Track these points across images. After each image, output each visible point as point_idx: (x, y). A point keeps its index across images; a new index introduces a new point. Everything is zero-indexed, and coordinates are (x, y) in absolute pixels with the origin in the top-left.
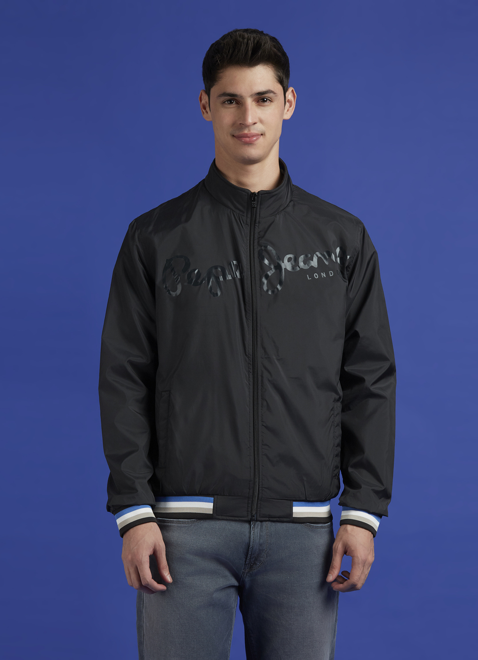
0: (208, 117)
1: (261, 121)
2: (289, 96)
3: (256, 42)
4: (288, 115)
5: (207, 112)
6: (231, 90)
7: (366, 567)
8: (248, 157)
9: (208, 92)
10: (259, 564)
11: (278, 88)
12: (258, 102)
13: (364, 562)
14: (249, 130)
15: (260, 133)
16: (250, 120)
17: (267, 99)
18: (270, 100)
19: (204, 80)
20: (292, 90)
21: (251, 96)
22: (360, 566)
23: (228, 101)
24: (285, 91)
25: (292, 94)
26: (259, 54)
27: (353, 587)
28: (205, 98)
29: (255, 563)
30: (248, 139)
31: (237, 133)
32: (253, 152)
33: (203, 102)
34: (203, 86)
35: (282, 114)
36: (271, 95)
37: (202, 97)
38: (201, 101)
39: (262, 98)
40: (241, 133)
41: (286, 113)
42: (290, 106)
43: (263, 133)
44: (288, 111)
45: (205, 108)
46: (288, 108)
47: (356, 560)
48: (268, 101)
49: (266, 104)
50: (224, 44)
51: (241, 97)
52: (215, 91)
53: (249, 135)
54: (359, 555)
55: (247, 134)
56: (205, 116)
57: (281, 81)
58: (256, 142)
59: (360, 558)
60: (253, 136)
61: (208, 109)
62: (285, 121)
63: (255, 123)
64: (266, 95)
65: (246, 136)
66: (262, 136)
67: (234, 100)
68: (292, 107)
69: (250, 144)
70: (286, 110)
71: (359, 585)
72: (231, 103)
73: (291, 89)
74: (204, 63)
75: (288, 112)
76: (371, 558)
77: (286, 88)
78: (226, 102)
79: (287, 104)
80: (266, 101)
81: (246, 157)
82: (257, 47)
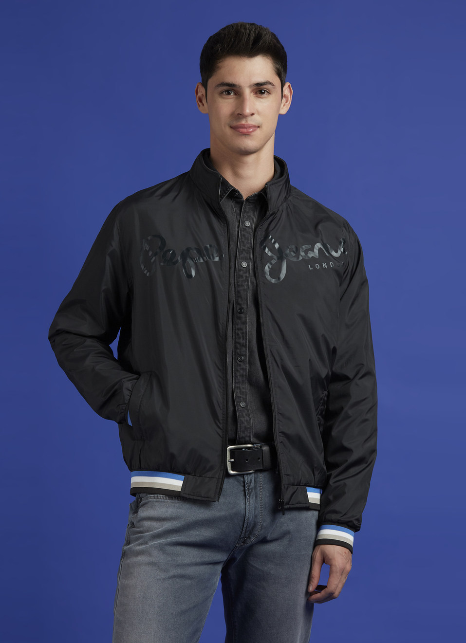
0: (204, 109)
1: (259, 113)
2: (286, 91)
3: (257, 32)
4: (284, 110)
5: (203, 105)
6: (229, 80)
7: (344, 576)
8: (245, 148)
9: (205, 84)
10: (252, 537)
11: (276, 81)
12: (256, 93)
13: (343, 571)
14: (247, 121)
15: (257, 125)
16: (248, 111)
17: (264, 91)
18: (267, 92)
19: (201, 72)
20: (289, 86)
21: (250, 86)
22: (338, 574)
23: (226, 91)
24: (283, 86)
25: (289, 90)
26: (260, 44)
27: (330, 597)
28: (202, 91)
29: (249, 537)
30: (245, 130)
31: (235, 123)
32: (249, 143)
33: (199, 94)
34: (200, 79)
35: (279, 108)
36: (269, 87)
37: (198, 90)
38: (197, 94)
39: (260, 89)
40: (238, 123)
41: (283, 108)
42: (287, 102)
43: (259, 125)
44: (284, 105)
45: (201, 101)
46: (284, 103)
47: (334, 568)
48: (266, 93)
49: (264, 96)
50: (225, 35)
51: (240, 87)
52: (212, 82)
53: (246, 126)
54: (337, 564)
55: (244, 125)
56: (201, 108)
57: (279, 74)
58: (253, 134)
59: (338, 566)
60: (250, 127)
61: (204, 101)
62: (280, 116)
63: (253, 114)
64: (265, 86)
65: (243, 127)
66: (258, 129)
67: (232, 89)
68: (288, 102)
69: (247, 134)
70: (282, 105)
71: (336, 593)
72: (229, 94)
73: (287, 84)
74: (202, 55)
75: (284, 107)
76: (349, 567)
77: (283, 82)
78: (224, 93)
79: (284, 100)
80: (264, 93)
81: (243, 148)
82: (258, 38)
